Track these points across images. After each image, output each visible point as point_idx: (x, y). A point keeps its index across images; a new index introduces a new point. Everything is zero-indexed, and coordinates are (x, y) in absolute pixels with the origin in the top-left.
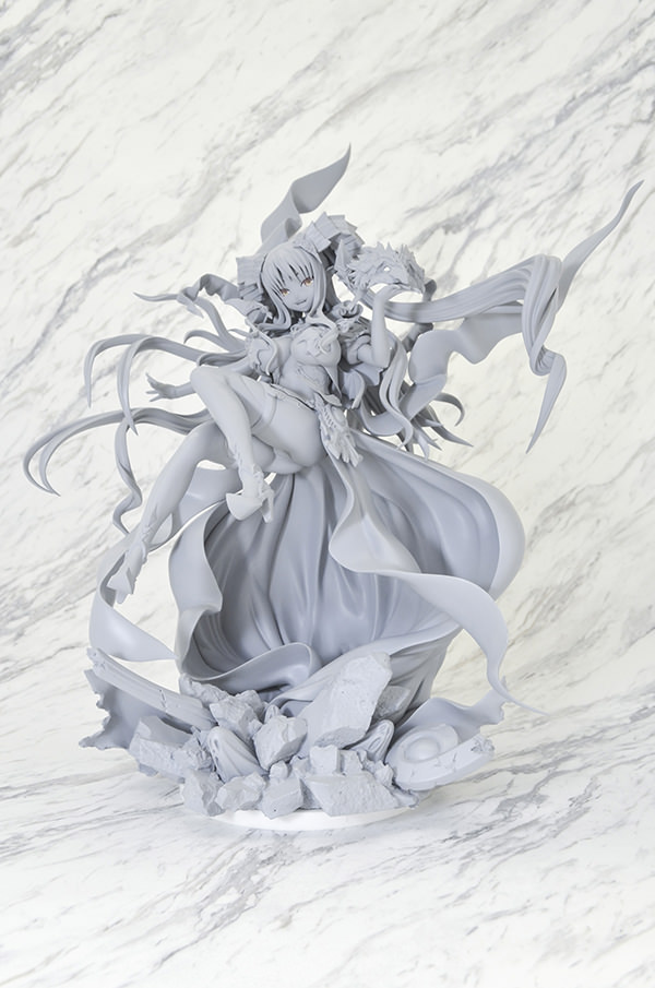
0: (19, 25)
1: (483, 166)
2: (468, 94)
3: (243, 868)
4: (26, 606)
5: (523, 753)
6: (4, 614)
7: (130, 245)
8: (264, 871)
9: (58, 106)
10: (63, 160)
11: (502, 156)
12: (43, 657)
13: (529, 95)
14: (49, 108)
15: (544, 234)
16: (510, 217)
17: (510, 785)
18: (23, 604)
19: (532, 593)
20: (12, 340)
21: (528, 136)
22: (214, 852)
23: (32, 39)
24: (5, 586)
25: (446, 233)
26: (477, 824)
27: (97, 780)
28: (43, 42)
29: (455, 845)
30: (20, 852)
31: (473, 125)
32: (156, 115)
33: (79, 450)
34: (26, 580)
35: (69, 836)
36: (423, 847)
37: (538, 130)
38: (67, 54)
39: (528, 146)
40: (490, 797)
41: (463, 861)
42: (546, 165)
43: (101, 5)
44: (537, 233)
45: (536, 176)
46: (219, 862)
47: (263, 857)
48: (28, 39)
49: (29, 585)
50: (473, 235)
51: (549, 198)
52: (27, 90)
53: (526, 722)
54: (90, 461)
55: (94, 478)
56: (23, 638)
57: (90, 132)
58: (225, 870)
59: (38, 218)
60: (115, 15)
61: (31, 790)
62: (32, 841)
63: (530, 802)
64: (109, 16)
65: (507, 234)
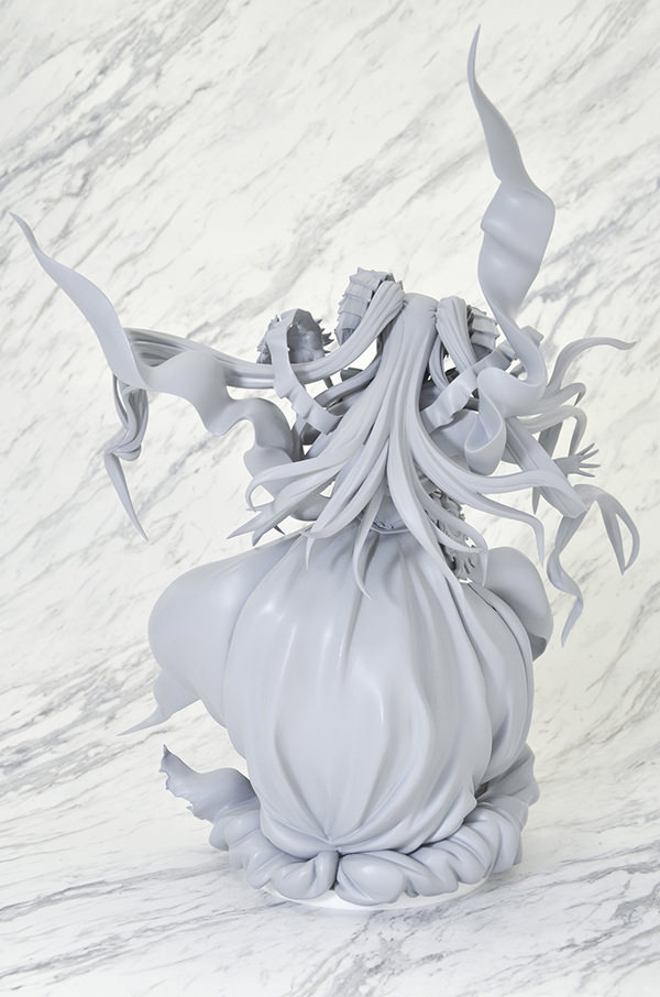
0: (109, 101)
1: (582, 232)
2: (566, 158)
3: (350, 977)
4: (117, 687)
5: (638, 850)
6: (96, 696)
7: (221, 319)
8: (373, 981)
9: (148, 181)
10: (153, 234)
11: (602, 220)
12: (135, 742)
13: (629, 157)
14: (138, 184)
15: (646, 301)
16: (611, 283)
17: (627, 886)
18: (113, 686)
19: (639, 675)
20: (102, 417)
21: (629, 199)
22: (318, 959)
23: (122, 114)
24: (96, 667)
25: (544, 301)
26: (596, 931)
27: (192, 876)
28: (132, 117)
29: (573, 954)
30: (118, 955)
31: (572, 189)
32: (246, 187)
33: (170, 528)
34: (117, 661)
35: (166, 938)
36: (539, 956)
37: (639, 193)
38: (157, 128)
39: (628, 210)
40: (607, 900)
41: (584, 973)
42: (648, 229)
43: (190, 79)
44: (639, 300)
45: (638, 241)
46: (324, 970)
47: (370, 965)
48: (118, 115)
49: (120, 667)
50: (573, 302)
51: (652, 263)
52: (118, 165)
53: (637, 816)
54: (181, 539)
55: (185, 556)
56: (114, 721)
57: (180, 206)
58: (331, 978)
59: (129, 293)
60: (205, 88)
61: (126, 885)
62: (131, 942)
63: (651, 905)
64: (199, 90)
65: (608, 301)
